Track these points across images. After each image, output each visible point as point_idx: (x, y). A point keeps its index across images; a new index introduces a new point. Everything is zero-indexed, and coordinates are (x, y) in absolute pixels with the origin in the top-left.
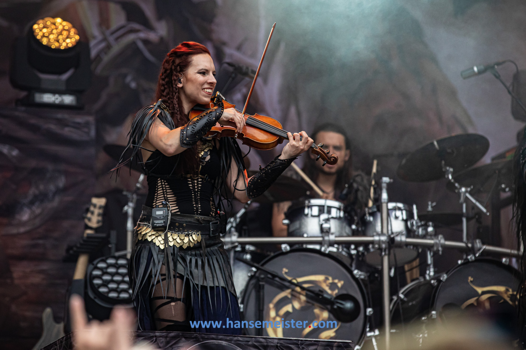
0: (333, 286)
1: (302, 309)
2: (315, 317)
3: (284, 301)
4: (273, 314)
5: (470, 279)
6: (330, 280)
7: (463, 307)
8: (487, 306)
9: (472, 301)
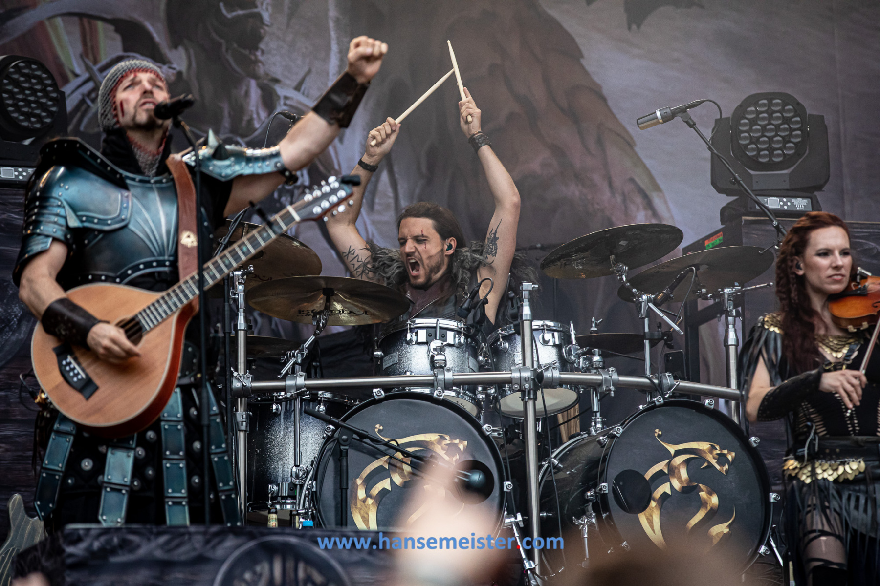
7: (648, 475)
8: (684, 473)
9: (661, 466)
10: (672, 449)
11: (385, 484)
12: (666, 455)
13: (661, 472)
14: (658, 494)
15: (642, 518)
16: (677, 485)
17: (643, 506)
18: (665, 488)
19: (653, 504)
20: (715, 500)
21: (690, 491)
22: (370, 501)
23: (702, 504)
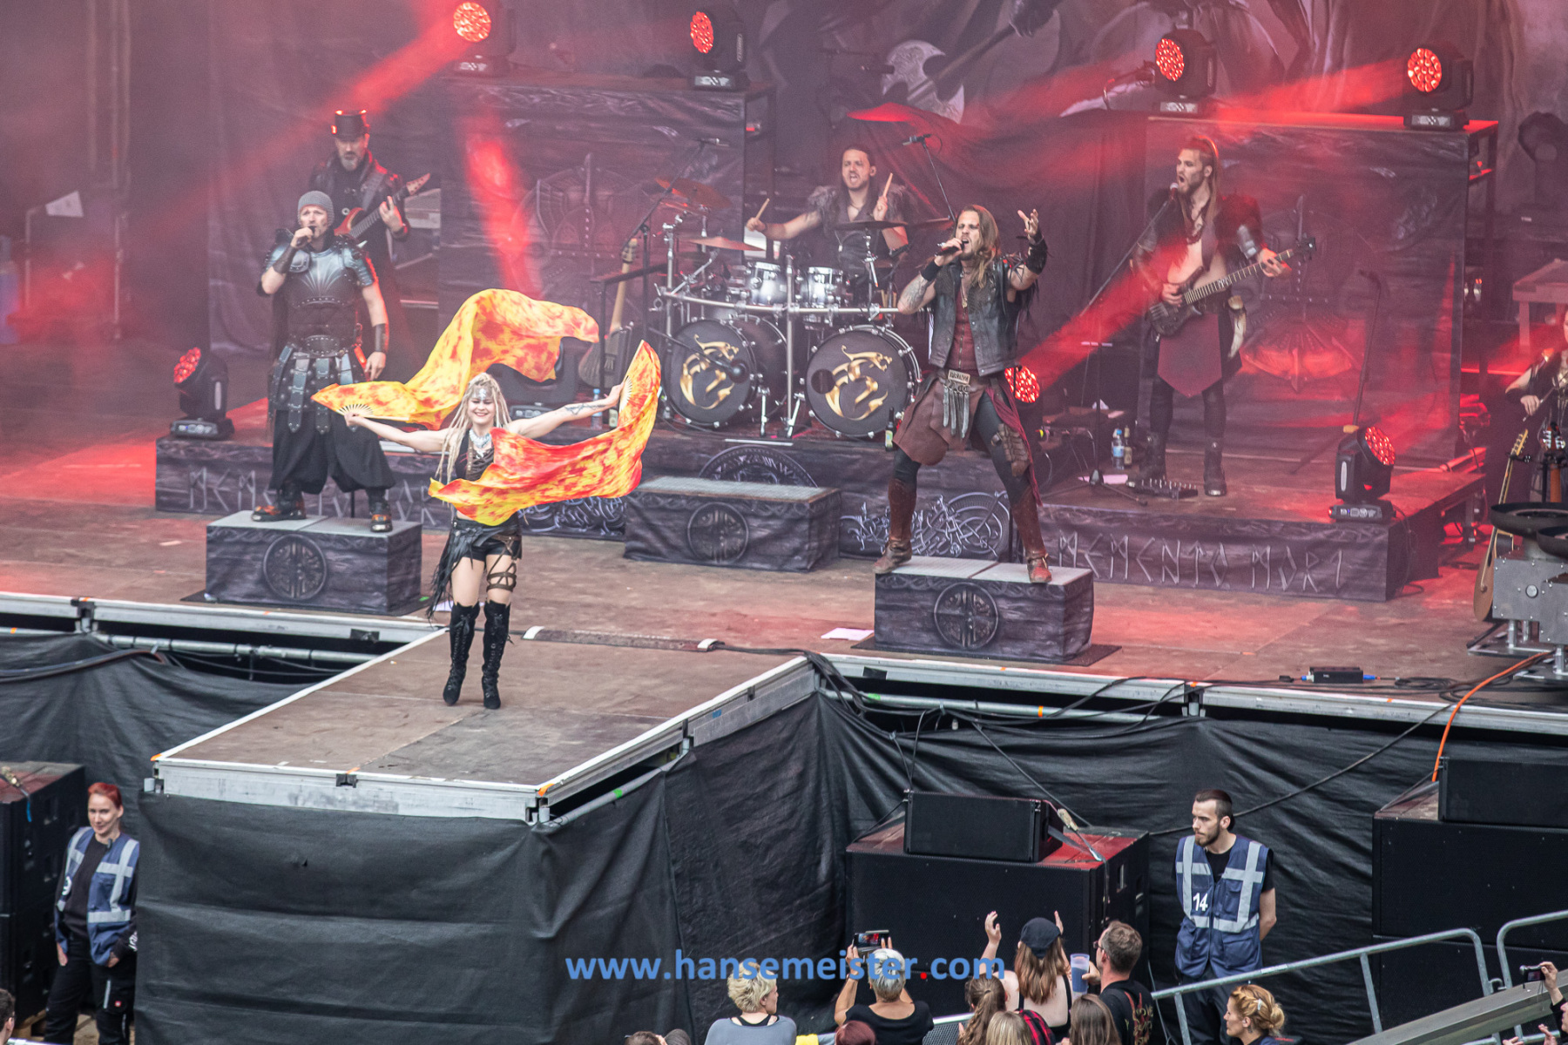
0: (731, 352)
1: (708, 370)
2: (716, 377)
3: (695, 362)
4: (685, 372)
5: (844, 347)
6: (729, 347)
7: (835, 372)
8: (858, 371)
9: (844, 367)
10: (851, 357)
11: (696, 368)
12: (848, 360)
13: (843, 371)
14: (839, 382)
15: (828, 396)
16: (852, 377)
17: (830, 389)
18: (844, 379)
19: (836, 388)
20: (875, 386)
21: (860, 381)
22: (689, 377)
23: (866, 388)
